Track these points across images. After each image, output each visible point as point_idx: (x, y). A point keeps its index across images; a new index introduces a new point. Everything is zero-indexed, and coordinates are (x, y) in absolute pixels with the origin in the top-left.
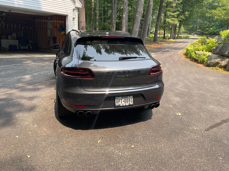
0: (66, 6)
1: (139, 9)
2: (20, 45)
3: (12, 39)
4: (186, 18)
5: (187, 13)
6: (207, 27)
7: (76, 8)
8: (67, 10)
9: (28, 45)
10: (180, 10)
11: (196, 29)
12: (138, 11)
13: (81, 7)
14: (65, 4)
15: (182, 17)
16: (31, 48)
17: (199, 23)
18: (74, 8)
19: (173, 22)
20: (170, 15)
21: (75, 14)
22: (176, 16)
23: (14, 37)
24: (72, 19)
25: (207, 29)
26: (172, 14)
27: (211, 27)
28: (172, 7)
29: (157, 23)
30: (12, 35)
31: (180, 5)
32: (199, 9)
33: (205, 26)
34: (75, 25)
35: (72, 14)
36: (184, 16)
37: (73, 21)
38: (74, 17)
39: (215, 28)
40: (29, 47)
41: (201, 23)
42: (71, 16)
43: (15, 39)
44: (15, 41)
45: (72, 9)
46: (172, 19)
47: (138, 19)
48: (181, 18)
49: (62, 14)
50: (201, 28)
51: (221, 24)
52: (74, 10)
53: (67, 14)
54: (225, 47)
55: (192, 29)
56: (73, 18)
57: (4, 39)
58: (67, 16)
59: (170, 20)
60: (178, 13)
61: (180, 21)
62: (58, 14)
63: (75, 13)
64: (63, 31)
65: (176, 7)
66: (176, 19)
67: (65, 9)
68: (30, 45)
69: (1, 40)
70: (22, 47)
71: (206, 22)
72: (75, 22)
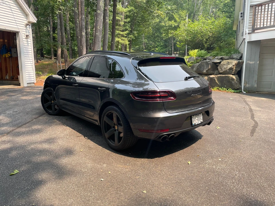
0: (16, 20)
1: (99, 27)
4: (135, 38)
5: (135, 32)
6: (153, 47)
7: (29, 22)
8: (18, 25)
10: (129, 29)
11: (142, 49)
12: (98, 29)
13: (36, 22)
14: (15, 17)
15: (131, 36)
17: (145, 43)
18: (26, 22)
19: (123, 42)
20: (119, 34)
21: (28, 31)
22: (125, 35)
24: (24, 37)
25: (153, 49)
26: (122, 33)
27: (157, 47)
28: (120, 25)
29: (112, 43)
31: (128, 24)
32: (146, 28)
33: (151, 46)
34: (30, 45)
35: (25, 31)
36: (133, 36)
37: (26, 40)
38: (28, 34)
39: (160, 48)
41: (146, 43)
42: (23, 33)
45: (23, 24)
46: (121, 38)
47: (99, 38)
48: (131, 38)
49: (10, 30)
50: (147, 49)
51: (165, 44)
52: (27, 25)
53: (18, 30)
54: (203, 66)
55: (139, 49)
56: (27, 36)
58: (18, 32)
59: (120, 40)
60: (127, 32)
61: (129, 41)
62: (6, 30)
63: (28, 29)
64: (7, 52)
65: (124, 26)
66: (126, 39)
67: (15, 24)
71: (151, 42)
72: (29, 40)
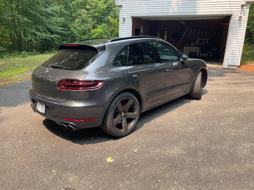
2: (200, 52)
3: (194, 46)
9: (208, 52)
16: (211, 55)
23: (197, 44)
30: (195, 42)
40: (209, 55)
43: (197, 47)
44: (196, 48)
53: (231, 13)
57: (187, 46)
68: (210, 53)
69: (184, 47)
70: (201, 55)
